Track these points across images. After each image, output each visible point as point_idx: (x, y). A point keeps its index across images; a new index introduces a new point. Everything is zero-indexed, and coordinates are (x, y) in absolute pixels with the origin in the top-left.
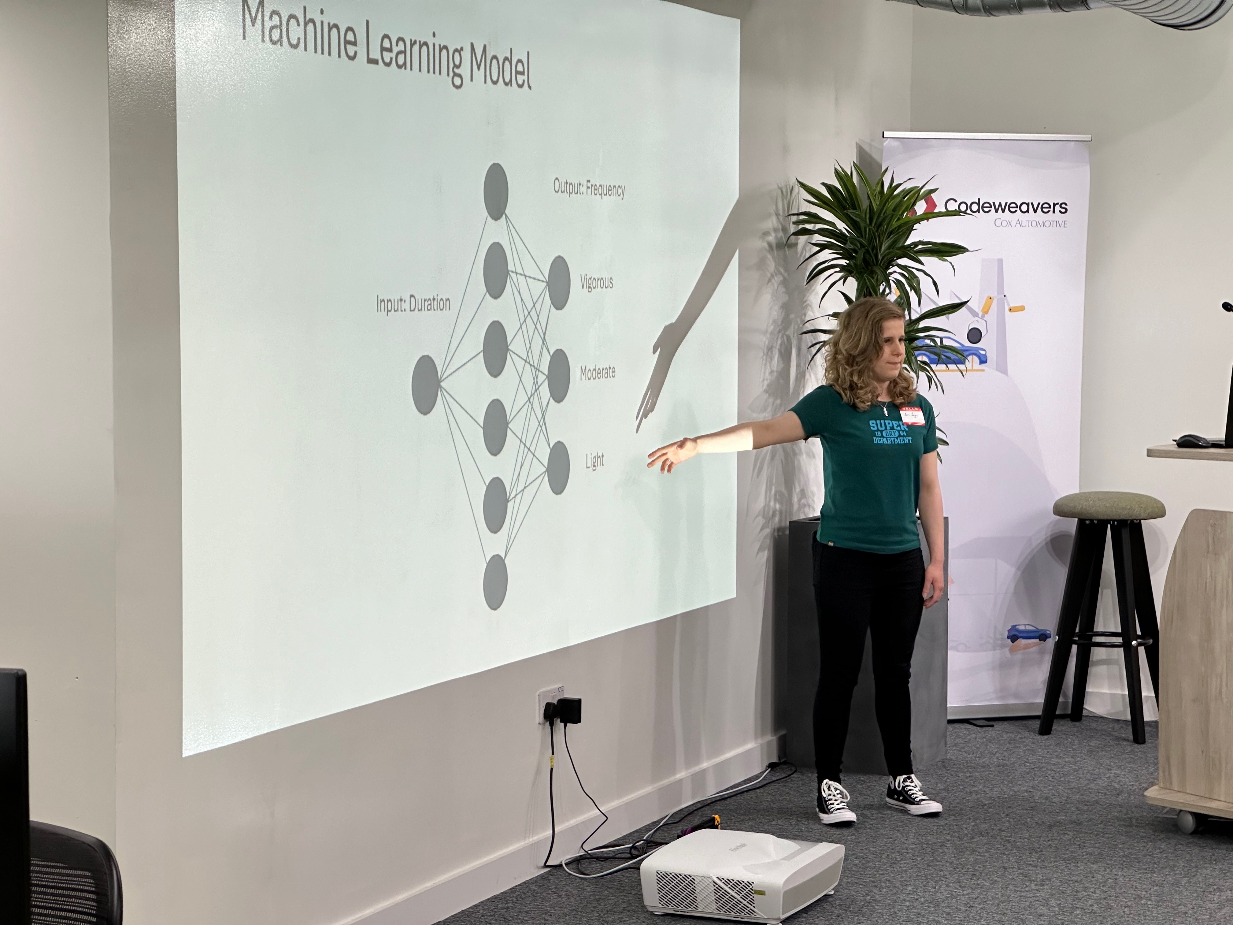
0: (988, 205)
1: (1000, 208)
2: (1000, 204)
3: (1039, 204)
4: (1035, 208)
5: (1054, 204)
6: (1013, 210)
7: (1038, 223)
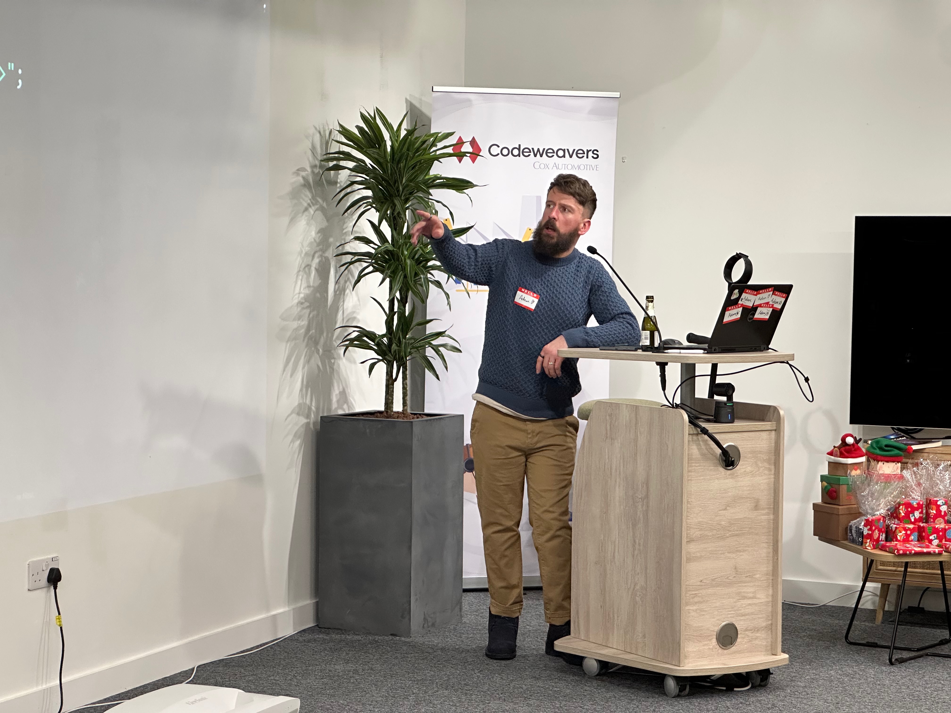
0: (526, 150)
1: (538, 153)
2: (538, 150)
3: (574, 150)
4: (571, 153)
5: (587, 150)
6: (549, 155)
7: (573, 167)
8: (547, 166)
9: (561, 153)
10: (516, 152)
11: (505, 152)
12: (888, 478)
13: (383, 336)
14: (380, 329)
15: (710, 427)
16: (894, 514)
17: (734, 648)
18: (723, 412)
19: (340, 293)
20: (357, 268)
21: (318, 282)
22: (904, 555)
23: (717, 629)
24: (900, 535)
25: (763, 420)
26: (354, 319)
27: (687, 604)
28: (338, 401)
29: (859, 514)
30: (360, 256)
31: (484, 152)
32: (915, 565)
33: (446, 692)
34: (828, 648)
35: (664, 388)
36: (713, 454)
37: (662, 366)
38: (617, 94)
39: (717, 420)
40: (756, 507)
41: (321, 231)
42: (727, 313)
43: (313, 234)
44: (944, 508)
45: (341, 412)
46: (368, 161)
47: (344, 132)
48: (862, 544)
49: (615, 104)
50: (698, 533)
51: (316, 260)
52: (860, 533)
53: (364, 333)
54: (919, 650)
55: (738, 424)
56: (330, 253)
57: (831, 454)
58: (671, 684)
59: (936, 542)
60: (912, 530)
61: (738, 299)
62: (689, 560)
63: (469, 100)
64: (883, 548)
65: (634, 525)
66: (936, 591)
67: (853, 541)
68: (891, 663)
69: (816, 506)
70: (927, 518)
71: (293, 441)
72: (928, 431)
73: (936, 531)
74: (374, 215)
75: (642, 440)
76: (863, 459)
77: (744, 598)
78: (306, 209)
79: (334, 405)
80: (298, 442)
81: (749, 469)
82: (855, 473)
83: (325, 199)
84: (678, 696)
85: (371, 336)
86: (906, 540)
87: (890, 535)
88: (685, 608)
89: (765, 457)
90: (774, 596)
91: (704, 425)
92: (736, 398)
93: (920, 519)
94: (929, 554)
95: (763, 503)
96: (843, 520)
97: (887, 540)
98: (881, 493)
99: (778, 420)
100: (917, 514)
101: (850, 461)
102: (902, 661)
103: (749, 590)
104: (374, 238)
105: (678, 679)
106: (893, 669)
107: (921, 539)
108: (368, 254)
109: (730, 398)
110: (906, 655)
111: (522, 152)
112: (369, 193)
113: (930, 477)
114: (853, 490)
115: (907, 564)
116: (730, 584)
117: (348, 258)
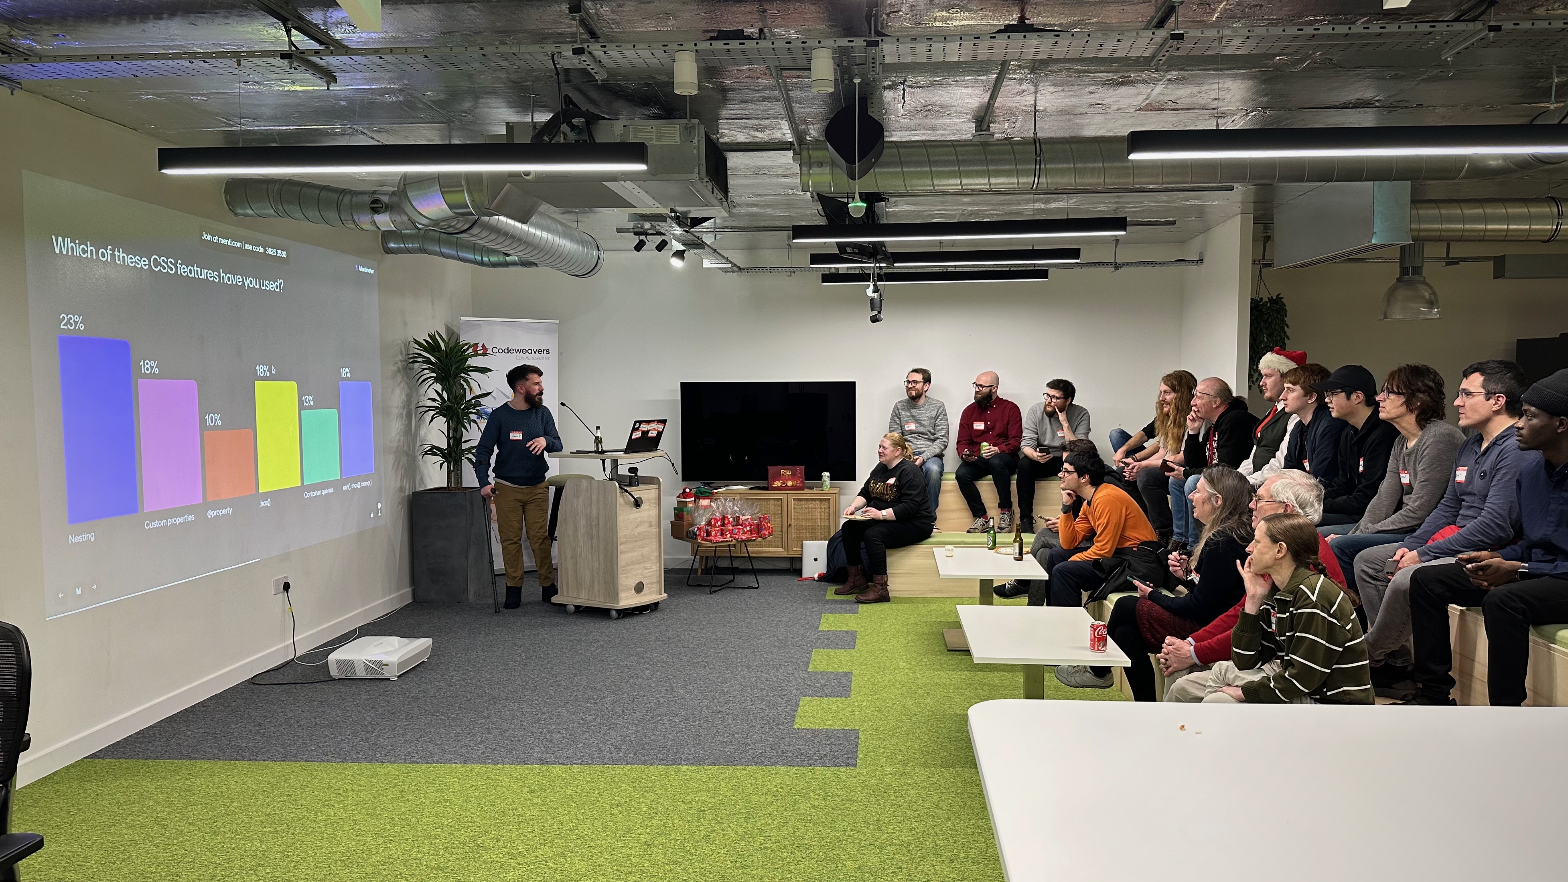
0: (512, 350)
3: (536, 350)
5: (543, 350)
7: (537, 358)
8: (523, 358)
9: (530, 351)
10: (506, 351)
11: (500, 351)
12: (706, 507)
13: (446, 449)
14: (444, 446)
15: (628, 488)
16: (709, 523)
17: (642, 593)
18: (634, 481)
19: (418, 427)
20: (429, 415)
21: (407, 422)
22: (716, 542)
23: (634, 585)
24: (713, 533)
25: (652, 484)
26: (425, 440)
27: (621, 574)
28: (419, 483)
29: (692, 525)
30: (431, 408)
31: (490, 351)
32: (719, 547)
33: (500, 629)
34: (679, 589)
35: (604, 471)
36: (631, 502)
37: (603, 461)
38: (558, 321)
39: (630, 485)
40: (651, 526)
41: (407, 395)
42: (634, 434)
43: (404, 396)
44: (731, 520)
45: (421, 489)
46: (433, 359)
47: (416, 342)
48: (696, 539)
49: (557, 326)
50: (624, 540)
51: (405, 410)
52: (695, 534)
53: (433, 447)
54: (721, 586)
55: (641, 487)
56: (413, 407)
57: (678, 497)
58: (614, 613)
59: (729, 535)
60: (718, 531)
61: (638, 428)
62: (621, 553)
63: (480, 325)
64: (706, 540)
65: (592, 538)
66: (726, 557)
67: (691, 538)
68: (711, 593)
69: (671, 522)
70: (723, 525)
71: (398, 506)
72: (717, 483)
73: (729, 530)
74: (439, 387)
75: (594, 497)
76: (693, 499)
77: (646, 569)
78: (399, 384)
79: (417, 486)
80: (400, 507)
81: (647, 507)
82: (691, 505)
83: (408, 378)
84: (618, 618)
85: (438, 449)
86: (716, 536)
87: (708, 534)
88: (620, 576)
89: (654, 501)
90: (660, 567)
91: (625, 488)
92: (639, 474)
93: (721, 525)
94: (727, 541)
95: (653, 524)
96: (685, 528)
97: (707, 536)
98: (703, 515)
99: (659, 483)
100: (719, 523)
101: (688, 500)
102: (715, 592)
103: (648, 565)
104: (438, 398)
105: (617, 611)
106: (712, 595)
107: (722, 534)
108: (436, 407)
109: (636, 474)
110: (716, 589)
111: (510, 351)
112: (434, 375)
113: (724, 505)
114: (690, 513)
115: (716, 547)
116: (640, 563)
117: (422, 409)
